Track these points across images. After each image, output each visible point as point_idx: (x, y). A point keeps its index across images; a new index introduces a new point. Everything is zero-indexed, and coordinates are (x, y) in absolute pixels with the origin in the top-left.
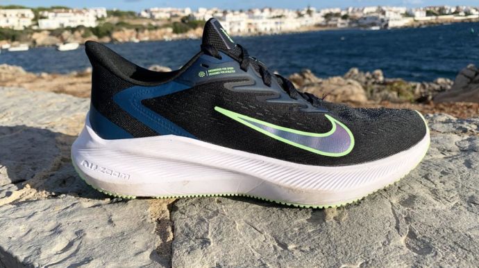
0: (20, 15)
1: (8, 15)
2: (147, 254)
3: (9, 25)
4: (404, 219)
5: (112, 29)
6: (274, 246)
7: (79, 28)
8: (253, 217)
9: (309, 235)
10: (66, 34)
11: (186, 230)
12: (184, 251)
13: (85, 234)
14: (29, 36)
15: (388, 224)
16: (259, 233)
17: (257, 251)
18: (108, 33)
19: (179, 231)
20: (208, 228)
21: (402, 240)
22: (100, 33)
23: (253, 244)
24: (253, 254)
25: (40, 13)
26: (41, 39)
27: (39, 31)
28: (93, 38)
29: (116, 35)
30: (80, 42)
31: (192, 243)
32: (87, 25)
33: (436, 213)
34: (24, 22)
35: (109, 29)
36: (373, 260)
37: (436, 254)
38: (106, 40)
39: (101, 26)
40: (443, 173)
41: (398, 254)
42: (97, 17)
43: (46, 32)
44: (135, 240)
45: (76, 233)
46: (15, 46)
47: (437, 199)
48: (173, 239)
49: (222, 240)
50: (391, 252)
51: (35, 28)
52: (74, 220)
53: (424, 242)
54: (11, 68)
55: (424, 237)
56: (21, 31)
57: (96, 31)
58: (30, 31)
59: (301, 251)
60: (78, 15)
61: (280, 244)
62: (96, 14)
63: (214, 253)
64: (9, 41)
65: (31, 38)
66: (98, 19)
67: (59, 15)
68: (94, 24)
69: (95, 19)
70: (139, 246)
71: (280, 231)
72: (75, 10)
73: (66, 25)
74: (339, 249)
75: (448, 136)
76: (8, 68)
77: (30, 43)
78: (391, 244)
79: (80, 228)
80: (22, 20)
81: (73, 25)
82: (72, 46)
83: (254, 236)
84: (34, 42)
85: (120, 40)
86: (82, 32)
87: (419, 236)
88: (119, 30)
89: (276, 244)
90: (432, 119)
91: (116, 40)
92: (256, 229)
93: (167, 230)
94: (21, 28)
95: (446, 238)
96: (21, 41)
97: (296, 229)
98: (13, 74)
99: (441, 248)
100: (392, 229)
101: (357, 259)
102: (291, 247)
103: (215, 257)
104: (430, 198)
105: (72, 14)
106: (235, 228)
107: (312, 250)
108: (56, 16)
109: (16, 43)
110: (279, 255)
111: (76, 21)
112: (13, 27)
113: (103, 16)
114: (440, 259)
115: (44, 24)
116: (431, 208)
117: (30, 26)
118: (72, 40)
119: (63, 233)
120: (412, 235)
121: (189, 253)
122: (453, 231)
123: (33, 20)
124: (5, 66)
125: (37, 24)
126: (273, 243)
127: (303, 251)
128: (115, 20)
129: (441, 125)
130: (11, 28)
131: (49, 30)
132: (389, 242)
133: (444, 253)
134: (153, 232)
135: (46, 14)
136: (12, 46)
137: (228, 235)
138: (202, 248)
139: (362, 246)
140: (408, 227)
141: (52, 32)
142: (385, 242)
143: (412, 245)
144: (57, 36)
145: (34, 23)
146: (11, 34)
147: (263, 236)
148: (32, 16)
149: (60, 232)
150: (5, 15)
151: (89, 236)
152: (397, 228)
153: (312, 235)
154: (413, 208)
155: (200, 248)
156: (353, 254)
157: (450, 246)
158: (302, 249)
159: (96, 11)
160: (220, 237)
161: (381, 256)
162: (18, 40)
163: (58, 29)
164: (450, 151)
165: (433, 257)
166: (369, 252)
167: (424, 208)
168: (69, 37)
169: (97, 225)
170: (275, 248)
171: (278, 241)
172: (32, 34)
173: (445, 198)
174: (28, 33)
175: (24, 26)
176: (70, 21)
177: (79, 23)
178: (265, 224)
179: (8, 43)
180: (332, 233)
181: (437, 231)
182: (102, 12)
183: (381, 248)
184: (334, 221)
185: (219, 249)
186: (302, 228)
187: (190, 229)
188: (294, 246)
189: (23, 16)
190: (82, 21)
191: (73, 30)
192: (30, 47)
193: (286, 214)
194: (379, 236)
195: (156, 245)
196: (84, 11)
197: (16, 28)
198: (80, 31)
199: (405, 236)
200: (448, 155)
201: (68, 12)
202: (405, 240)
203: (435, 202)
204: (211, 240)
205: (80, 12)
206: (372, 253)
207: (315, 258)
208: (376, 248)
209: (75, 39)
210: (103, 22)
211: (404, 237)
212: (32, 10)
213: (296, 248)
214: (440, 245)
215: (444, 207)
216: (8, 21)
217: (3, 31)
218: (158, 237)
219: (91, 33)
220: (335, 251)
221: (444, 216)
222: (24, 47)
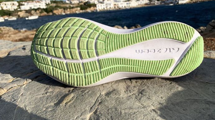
0: (12, 4)
1: (7, 4)
3: (8, 9)
5: (53, 9)
7: (38, 9)
10: (33, 12)
14: (16, 13)
18: (52, 11)
22: (48, 11)
25: (21, 3)
26: (22, 14)
27: (21, 11)
28: (45, 13)
29: (55, 12)
30: (39, 15)
32: (42, 7)
34: (14, 7)
38: (51, 14)
39: (48, 8)
42: (46, 4)
43: (24, 11)
46: (10, 18)
51: (19, 9)
56: (13, 11)
57: (46, 10)
58: (17, 11)
60: (38, 3)
62: (45, 2)
64: (8, 16)
67: (29, 3)
68: (45, 7)
72: (36, 1)
73: (32, 8)
76: (6, 28)
77: (17, 17)
81: (36, 8)
82: (35, 17)
84: (19, 16)
85: (57, 14)
86: (40, 11)
88: (56, 9)
91: (55, 14)
96: (13, 16)
98: (8, 31)
105: (35, 3)
111: (37, 6)
113: (49, 3)
115: (23, 8)
117: (17, 9)
118: (36, 15)
123: (18, 6)
128: (54, 5)
135: (23, 3)
141: (27, 11)
144: (29, 13)
146: (9, 12)
148: (17, 4)
150: (5, 4)
163: (29, 10)
175: (14, 9)
176: (34, 6)
182: (48, 1)
190: (40, 6)
191: (36, 10)
196: (40, 1)
197: (10, 10)
201: (33, 2)
210: (49, 6)
212: (18, 2)
216: (7, 7)
217: (5, 11)
219: (44, 11)
222: (14, 18)
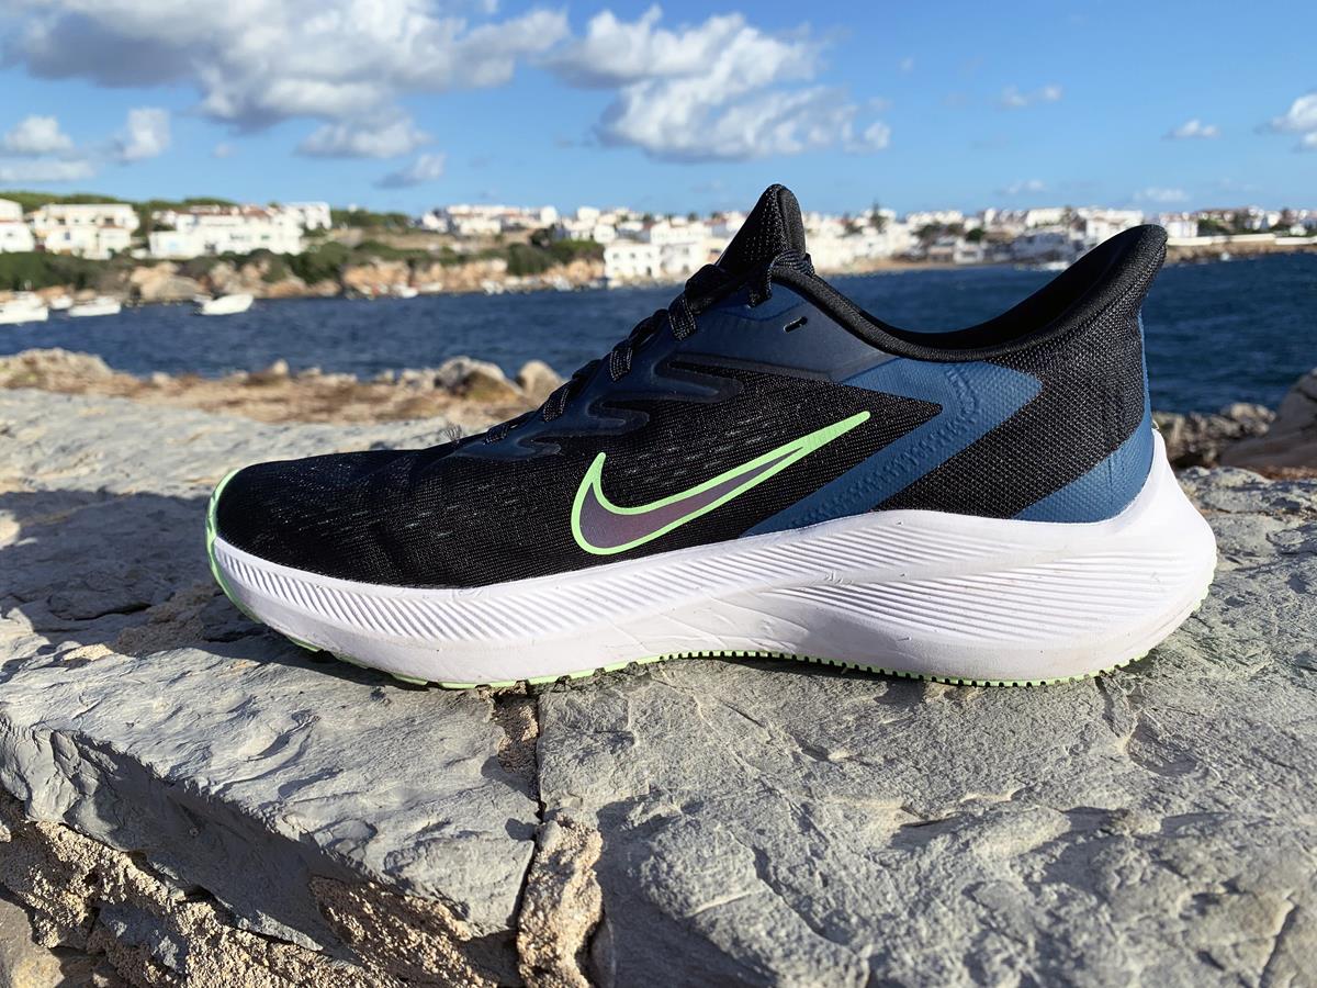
0: (101, 222)
1: (69, 221)
2: (475, 766)
3: (71, 246)
4: (1125, 699)
5: (345, 260)
6: (794, 754)
7: (256, 255)
8: (738, 691)
9: (883, 731)
10: (221, 272)
11: (571, 714)
12: (569, 756)
13: (317, 719)
14: (123, 276)
15: (1083, 710)
16: (754, 725)
17: (752, 762)
18: (334, 272)
19: (552, 716)
20: (625, 710)
21: (1120, 745)
22: (312, 270)
23: (741, 747)
24: (742, 769)
25: (156, 215)
26: (152, 283)
27: (149, 263)
28: (294, 283)
29: (354, 276)
30: (258, 293)
31: (587, 741)
32: (277, 248)
33: (1211, 687)
34: (111, 237)
35: (336, 260)
36: (1045, 784)
37: (1207, 772)
38: (329, 288)
39: (316, 251)
40: (1232, 602)
41: (1111, 773)
42: (304, 227)
43: (168, 267)
44: (441, 734)
45: (294, 717)
46: (83, 303)
47: (1214, 657)
48: (538, 735)
49: (660, 736)
50: (1090, 769)
51: (140, 254)
52: (287, 689)
53: (1176, 748)
54: (73, 359)
55: (1177, 737)
56: (102, 263)
57: (300, 265)
58: (126, 262)
59: (862, 763)
60: (254, 221)
61: (807, 750)
62: (300, 218)
63: (642, 763)
64: (71, 288)
65: (127, 280)
66: (308, 233)
67: (205, 220)
68: (295, 247)
69: (300, 232)
70: (454, 747)
71: (808, 720)
72: (247, 210)
73: (220, 249)
74: (959, 760)
75: (1249, 518)
76: (65, 359)
77: (125, 296)
78: (1091, 752)
79: (302, 706)
80: (106, 233)
81: (241, 248)
82: (236, 303)
83: (743, 732)
84: (136, 292)
85: (366, 290)
86: (265, 266)
87: (1164, 736)
88: (362, 264)
89: (800, 750)
90: (1206, 481)
91: (354, 289)
92: (745, 716)
93: (522, 715)
94: (104, 255)
95: (1233, 740)
96: (99, 290)
97: (850, 718)
98: (78, 376)
99: (1219, 761)
100: (1096, 719)
101: (1004, 783)
102: (836, 755)
103: (646, 773)
104: (1197, 656)
105: (238, 220)
106: (693, 712)
107: (890, 762)
108: (196, 223)
109: (86, 295)
110: (806, 771)
111: (249, 238)
112: (82, 251)
113: (321, 225)
114: (1215, 783)
115: (162, 244)
116: (1196, 676)
117: (127, 251)
118: (237, 288)
119: (262, 716)
120: (1145, 732)
121: (581, 761)
122: (1251, 725)
123: (135, 234)
124: (58, 353)
125: (146, 246)
126: (790, 748)
127: (868, 765)
128: (353, 236)
129: (1231, 494)
130: (75, 253)
131: (174, 261)
132: (1087, 747)
133: (1226, 772)
134: (485, 720)
135: (170, 217)
136: (77, 303)
137: (677, 725)
138: (612, 752)
139: (1018, 755)
140: (1135, 715)
141: (185, 267)
142: (1077, 747)
143: (1146, 756)
144: (197, 278)
145: (138, 241)
146: (77, 269)
147: (765, 732)
148: (133, 222)
149: (254, 713)
150: (62, 221)
151: (326, 723)
152: (1109, 718)
153: (890, 729)
154: (1149, 676)
155: (608, 749)
156: (993, 770)
157: (1242, 757)
158: (865, 759)
159: (302, 211)
160: (657, 730)
161: (1067, 775)
162: (92, 287)
163: (200, 259)
164: (1252, 554)
165: (1197, 779)
166: (1034, 768)
167: (1179, 675)
168: (228, 278)
169: (345, 702)
170: (797, 758)
171: (802, 744)
172: (131, 270)
173: (1233, 656)
174: (120, 268)
175: (112, 251)
176: (233, 238)
177: (257, 244)
178: (769, 706)
179: (67, 293)
180: (942, 727)
181: (1211, 725)
182: (319, 215)
183: (1065, 760)
184: (946, 701)
185: (655, 756)
186: (863, 716)
187: (580, 712)
188: (845, 754)
189: (109, 222)
190: (265, 237)
191: (239, 261)
192: (123, 306)
193: (822, 686)
194: (1060, 733)
195: (497, 747)
196: (271, 211)
197: (87, 256)
198: (257, 266)
199: (1129, 737)
200: (1246, 563)
201: (229, 214)
202: (1128, 745)
203: (1208, 664)
204: (636, 734)
205: (260, 214)
206: (1044, 770)
207: (899, 779)
208: (1052, 758)
209: (245, 285)
210: (320, 241)
211: (1126, 738)
212: (136, 207)
213: (850, 759)
214: (1216, 755)
215: (1231, 676)
216: (68, 236)
217: (54, 262)
218: (501, 729)
219: (287, 270)
220: (948, 765)
221: (1231, 693)
222: (107, 305)
